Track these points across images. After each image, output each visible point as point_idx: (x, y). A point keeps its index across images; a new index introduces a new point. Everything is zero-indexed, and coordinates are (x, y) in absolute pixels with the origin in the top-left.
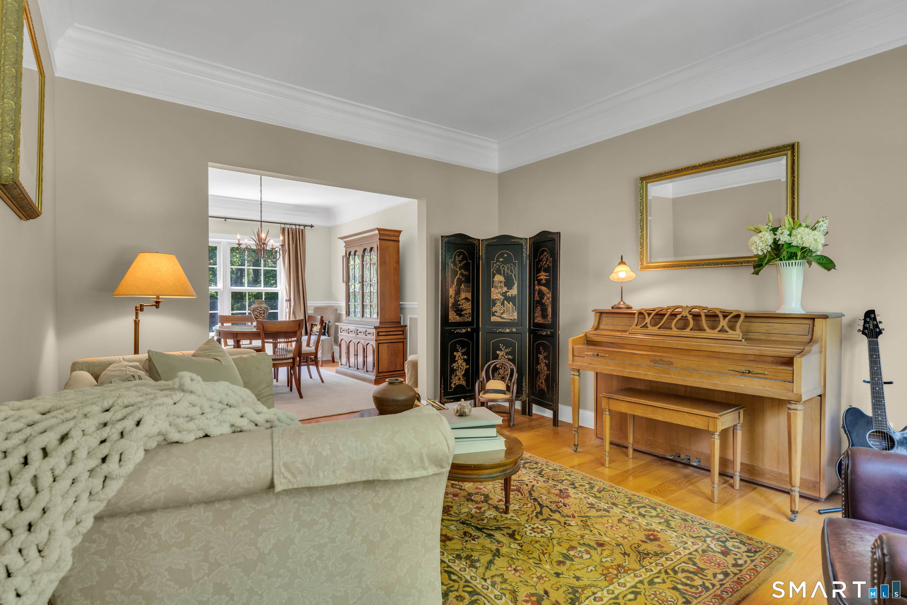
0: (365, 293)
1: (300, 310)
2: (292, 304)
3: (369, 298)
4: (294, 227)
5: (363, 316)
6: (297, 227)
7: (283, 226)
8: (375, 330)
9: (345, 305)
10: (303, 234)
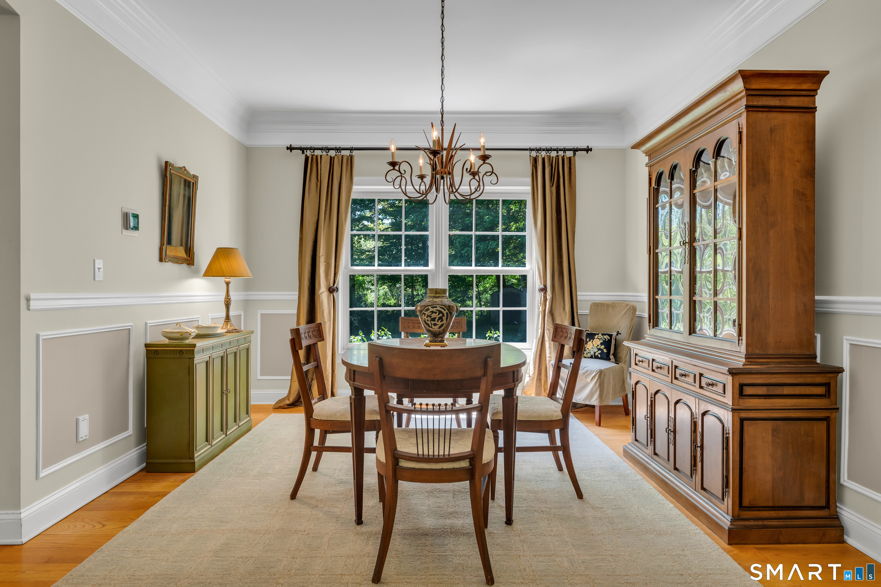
0: (698, 275)
1: (564, 309)
2: (549, 297)
3: (711, 287)
4: (554, 154)
5: (692, 331)
6: (561, 153)
7: (534, 154)
8: (730, 378)
9: (646, 299)
10: (572, 166)
